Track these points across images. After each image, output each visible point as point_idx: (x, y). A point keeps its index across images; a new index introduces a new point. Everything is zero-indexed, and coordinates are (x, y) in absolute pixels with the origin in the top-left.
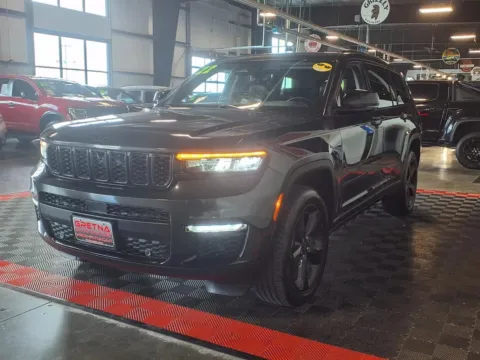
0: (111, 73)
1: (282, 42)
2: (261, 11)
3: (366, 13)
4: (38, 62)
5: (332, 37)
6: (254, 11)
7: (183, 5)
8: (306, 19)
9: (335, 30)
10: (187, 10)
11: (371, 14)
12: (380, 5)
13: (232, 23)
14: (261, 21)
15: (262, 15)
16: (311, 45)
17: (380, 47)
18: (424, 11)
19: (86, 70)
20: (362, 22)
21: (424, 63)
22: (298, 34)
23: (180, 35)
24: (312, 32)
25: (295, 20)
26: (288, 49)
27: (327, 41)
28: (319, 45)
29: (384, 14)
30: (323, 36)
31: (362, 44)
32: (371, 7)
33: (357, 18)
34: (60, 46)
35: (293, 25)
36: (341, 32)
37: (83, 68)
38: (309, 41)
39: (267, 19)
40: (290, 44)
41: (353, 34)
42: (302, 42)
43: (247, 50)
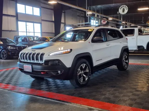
0: (42, 33)
1: (94, 21)
2: (87, 12)
3: (120, 11)
4: (19, 31)
6: (85, 12)
7: (63, 11)
8: (102, 14)
9: (111, 17)
10: (65, 13)
11: (122, 11)
12: (125, 8)
13: (78, 16)
16: (103, 21)
17: (126, 21)
18: (139, 9)
19: (34, 32)
20: (119, 14)
21: (141, 26)
22: (99, 19)
23: (63, 21)
24: (104, 17)
25: (98, 14)
26: (96, 23)
27: (109, 20)
28: (106, 22)
29: (126, 11)
30: (107, 19)
31: (120, 21)
32: (122, 9)
33: (118, 13)
34: (26, 25)
35: (98, 16)
36: (113, 17)
38: (103, 20)
39: (89, 14)
40: (97, 22)
41: (117, 17)
42: (101, 21)
43: (83, 24)
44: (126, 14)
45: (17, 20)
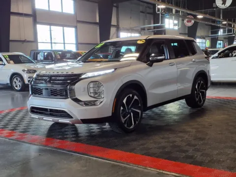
0: (78, 44)
1: (171, 21)
2: (158, 5)
4: (39, 41)
5: (200, 17)
6: (154, 6)
7: (115, 5)
8: (184, 8)
10: (117, 7)
11: (222, 2)
13: (142, 12)
14: (159, 10)
15: (159, 7)
16: (188, 21)
17: (230, 20)
19: (64, 43)
20: (217, 7)
22: (180, 16)
23: (114, 22)
24: (188, 14)
25: (178, 9)
26: (175, 25)
27: (198, 19)
28: (193, 21)
30: (195, 16)
31: (218, 20)
33: (214, 6)
34: (51, 31)
35: (177, 12)
36: (205, 13)
37: (63, 42)
38: (187, 20)
39: (162, 9)
40: (176, 22)
41: (213, 14)
42: (183, 20)
43: (150, 27)
44: (229, 6)
45: (35, 22)
